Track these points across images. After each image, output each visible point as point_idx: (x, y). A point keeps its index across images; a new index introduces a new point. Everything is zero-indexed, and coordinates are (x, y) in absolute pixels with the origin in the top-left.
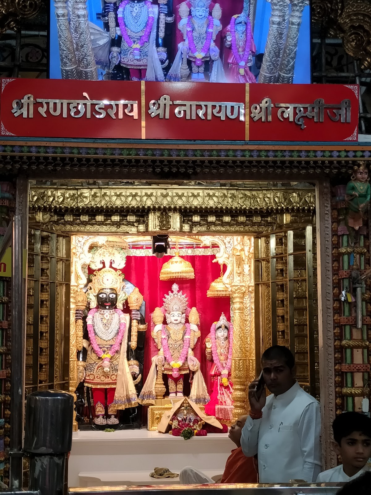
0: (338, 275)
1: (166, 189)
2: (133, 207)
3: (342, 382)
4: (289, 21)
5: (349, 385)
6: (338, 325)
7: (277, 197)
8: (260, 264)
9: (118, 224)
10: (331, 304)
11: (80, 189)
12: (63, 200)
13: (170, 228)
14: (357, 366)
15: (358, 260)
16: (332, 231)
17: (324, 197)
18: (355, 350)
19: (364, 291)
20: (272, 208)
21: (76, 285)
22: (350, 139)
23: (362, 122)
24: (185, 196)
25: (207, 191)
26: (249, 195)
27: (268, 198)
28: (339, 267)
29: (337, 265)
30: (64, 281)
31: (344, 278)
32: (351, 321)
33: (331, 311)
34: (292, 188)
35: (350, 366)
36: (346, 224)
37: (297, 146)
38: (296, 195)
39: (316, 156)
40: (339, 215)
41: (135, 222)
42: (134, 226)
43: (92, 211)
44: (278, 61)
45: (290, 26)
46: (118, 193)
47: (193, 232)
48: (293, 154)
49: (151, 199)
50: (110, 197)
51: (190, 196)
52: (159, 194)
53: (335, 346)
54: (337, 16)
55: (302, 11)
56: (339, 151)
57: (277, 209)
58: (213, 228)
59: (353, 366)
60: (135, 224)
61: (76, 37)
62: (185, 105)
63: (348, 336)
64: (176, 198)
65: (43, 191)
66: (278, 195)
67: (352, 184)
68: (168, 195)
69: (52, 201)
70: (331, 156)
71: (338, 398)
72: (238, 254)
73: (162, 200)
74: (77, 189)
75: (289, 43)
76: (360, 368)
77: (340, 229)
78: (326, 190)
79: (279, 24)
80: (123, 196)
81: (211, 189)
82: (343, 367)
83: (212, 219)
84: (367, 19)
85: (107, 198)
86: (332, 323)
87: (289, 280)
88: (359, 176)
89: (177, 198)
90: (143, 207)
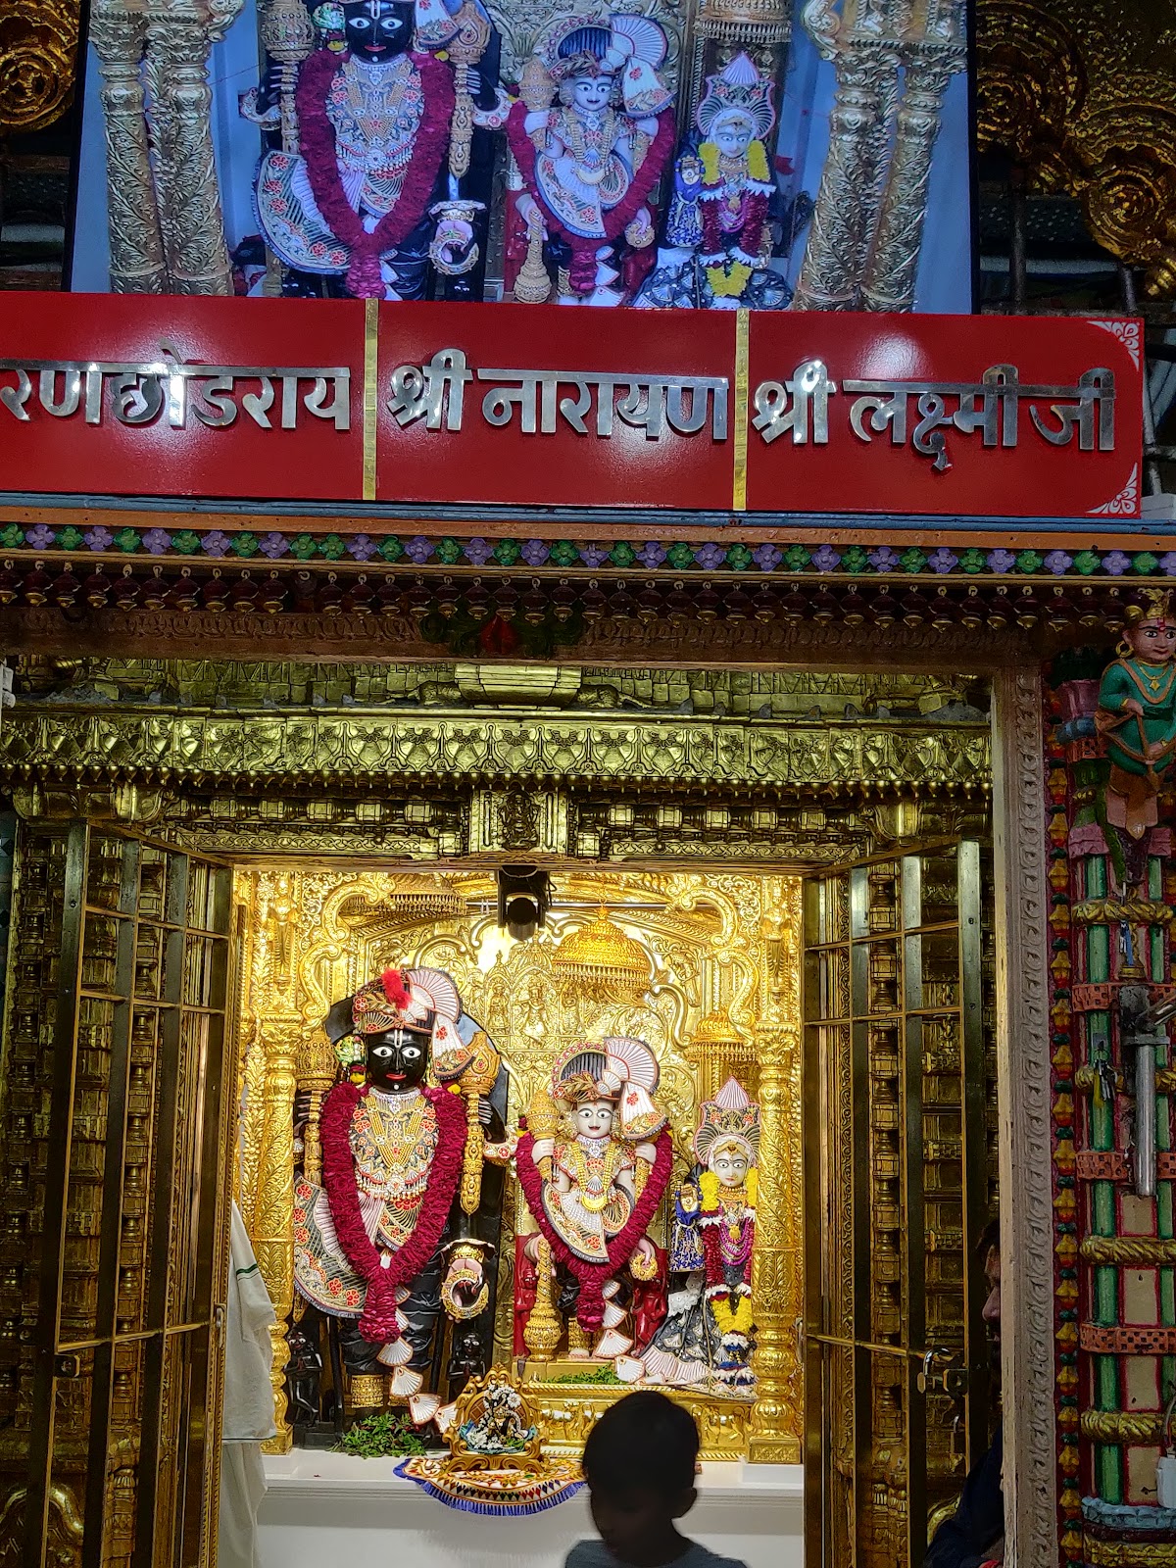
0: (1070, 998)
1: (520, 719)
2: (415, 775)
3: (1082, 1387)
4: (897, 123)
5: (1108, 1401)
6: (1066, 1179)
7: (876, 749)
8: (823, 963)
9: (378, 831)
10: (1043, 1102)
11: (252, 716)
12: (198, 751)
13: (535, 844)
14: (1137, 1334)
15: (1142, 946)
16: (1051, 843)
17: (1019, 726)
18: (1130, 1275)
19: (1163, 1060)
20: (858, 784)
21: (298, 1017)
22: (1114, 510)
23: (1153, 474)
24: (580, 743)
25: (649, 727)
26: (785, 740)
27: (846, 751)
28: (1073, 971)
29: (1067, 964)
30: (205, 1004)
31: (1092, 1011)
32: (1114, 1167)
33: (1045, 1127)
34: (924, 721)
35: (1110, 1333)
36: (1100, 819)
37: (920, 533)
38: (937, 744)
39: (986, 569)
40: (1073, 786)
41: (431, 824)
42: (428, 836)
43: (289, 786)
44: (859, 252)
45: (900, 137)
46: (370, 731)
47: (613, 858)
48: (905, 560)
49: (472, 750)
50: (345, 740)
51: (597, 743)
52: (498, 734)
53: (1056, 1255)
54: (1063, 117)
55: (943, 89)
56: (1073, 553)
57: (873, 788)
58: (675, 847)
59: (1123, 1334)
60: (431, 831)
61: (165, 173)
62: (518, 384)
63: (1105, 1222)
64: (553, 749)
65: (134, 720)
66: (879, 745)
67: (1122, 669)
68: (528, 738)
69: (163, 752)
70: (1041, 570)
71: (1067, 1448)
72: (775, 936)
73: (508, 753)
74: (242, 717)
75: (899, 193)
76: (1149, 1340)
77: (1075, 835)
78: (1025, 699)
79: (863, 130)
80: (386, 739)
81: (664, 721)
82: (1086, 1336)
83: (669, 818)
84: (1164, 126)
85: (336, 746)
86: (1047, 1171)
87: (907, 1017)
88: (1146, 641)
89: (556, 747)
90: (448, 775)
